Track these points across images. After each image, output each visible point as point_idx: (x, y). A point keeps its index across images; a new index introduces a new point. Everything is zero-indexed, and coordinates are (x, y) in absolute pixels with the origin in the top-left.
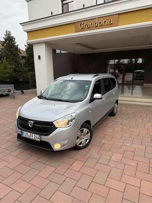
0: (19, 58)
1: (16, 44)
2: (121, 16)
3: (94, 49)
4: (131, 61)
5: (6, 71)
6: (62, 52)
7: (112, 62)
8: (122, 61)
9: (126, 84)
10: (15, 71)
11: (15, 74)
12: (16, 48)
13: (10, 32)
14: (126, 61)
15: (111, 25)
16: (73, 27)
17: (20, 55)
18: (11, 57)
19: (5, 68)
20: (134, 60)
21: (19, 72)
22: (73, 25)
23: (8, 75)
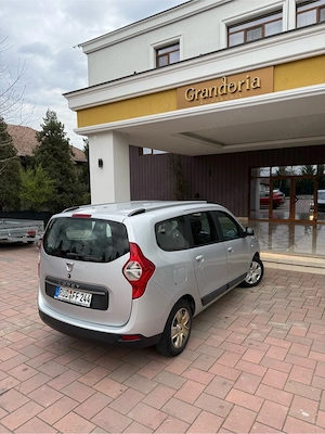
0: (69, 165)
1: (66, 137)
2: (279, 70)
3: (223, 145)
4: (310, 170)
5: (41, 190)
6: (156, 152)
7: (265, 172)
8: (288, 169)
9: (299, 222)
10: (61, 190)
11: (59, 196)
12: (66, 146)
13: (55, 114)
14: (298, 170)
15: (257, 89)
16: (172, 98)
17: (73, 159)
18: (53, 163)
19: (40, 184)
20: (315, 167)
21: (67, 193)
22: (173, 94)
23: (44, 199)
